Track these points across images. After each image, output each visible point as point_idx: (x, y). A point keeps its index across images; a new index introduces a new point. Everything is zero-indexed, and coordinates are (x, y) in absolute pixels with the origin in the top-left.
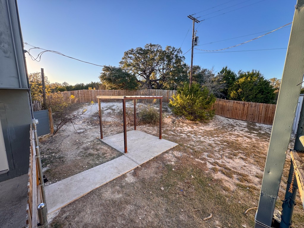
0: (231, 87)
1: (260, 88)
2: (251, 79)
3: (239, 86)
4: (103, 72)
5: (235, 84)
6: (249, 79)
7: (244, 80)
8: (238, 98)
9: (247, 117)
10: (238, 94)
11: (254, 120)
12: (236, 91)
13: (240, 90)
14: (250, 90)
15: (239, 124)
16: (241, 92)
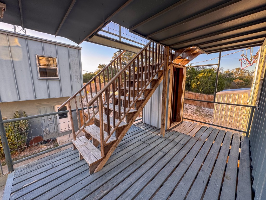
0: (193, 80)
1: (213, 81)
2: (207, 75)
3: (198, 80)
4: (99, 69)
5: (196, 78)
6: (205, 75)
7: (202, 75)
8: (197, 88)
9: (197, 103)
10: (198, 86)
11: (201, 105)
12: (196, 83)
13: (199, 83)
14: (206, 83)
15: (191, 108)
16: (199, 84)
